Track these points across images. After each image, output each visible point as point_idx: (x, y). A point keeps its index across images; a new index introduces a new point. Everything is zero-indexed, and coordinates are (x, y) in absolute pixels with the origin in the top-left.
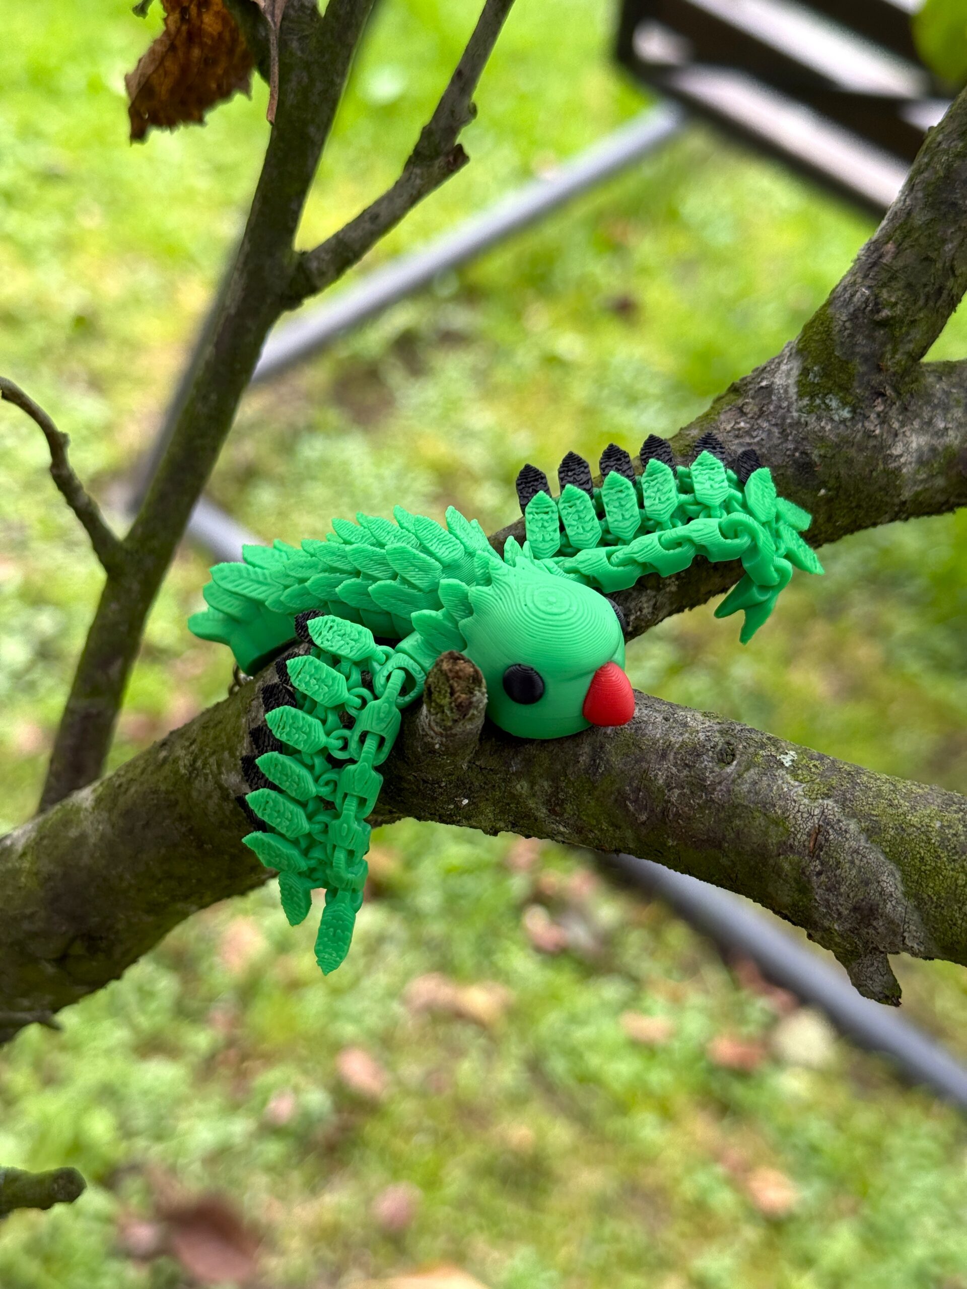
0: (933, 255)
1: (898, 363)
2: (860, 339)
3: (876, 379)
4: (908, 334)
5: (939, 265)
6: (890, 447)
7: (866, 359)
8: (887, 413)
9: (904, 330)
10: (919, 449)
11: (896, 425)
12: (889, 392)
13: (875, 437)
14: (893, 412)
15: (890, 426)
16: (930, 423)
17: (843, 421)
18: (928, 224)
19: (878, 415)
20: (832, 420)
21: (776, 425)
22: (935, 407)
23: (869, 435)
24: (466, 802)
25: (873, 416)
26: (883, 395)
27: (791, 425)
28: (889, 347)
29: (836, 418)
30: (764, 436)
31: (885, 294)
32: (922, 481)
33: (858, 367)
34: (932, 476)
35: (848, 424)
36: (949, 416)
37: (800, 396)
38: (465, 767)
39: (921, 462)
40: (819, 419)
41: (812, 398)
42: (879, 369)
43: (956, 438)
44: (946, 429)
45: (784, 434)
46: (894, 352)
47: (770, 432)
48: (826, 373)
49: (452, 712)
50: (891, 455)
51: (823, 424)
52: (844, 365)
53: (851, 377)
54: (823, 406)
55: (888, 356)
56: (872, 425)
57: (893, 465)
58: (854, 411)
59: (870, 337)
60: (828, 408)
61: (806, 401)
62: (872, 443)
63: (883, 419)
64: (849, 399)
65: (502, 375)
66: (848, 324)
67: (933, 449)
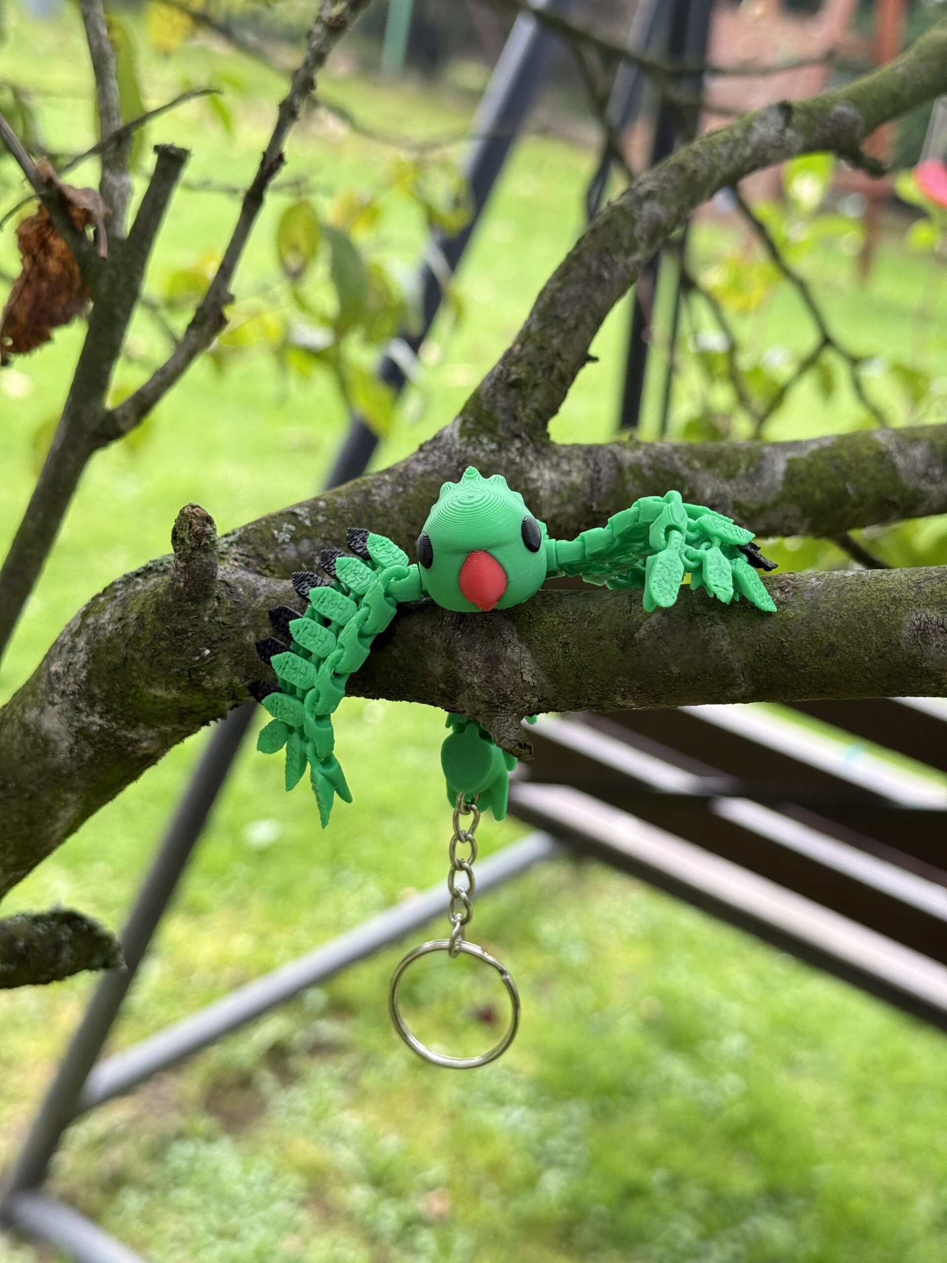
0: (545, 345)
1: (528, 416)
2: (499, 397)
3: (514, 426)
4: (532, 394)
5: (550, 351)
6: (528, 472)
7: (504, 410)
8: (524, 450)
9: (529, 390)
10: (551, 481)
11: (531, 459)
12: (523, 435)
13: (517, 464)
14: (529, 450)
15: (527, 460)
16: (558, 465)
17: (492, 451)
18: (541, 330)
19: (518, 449)
20: (484, 450)
21: (444, 453)
22: (561, 458)
23: (512, 462)
24: (207, 652)
25: (513, 449)
26: (518, 436)
27: (455, 453)
28: (520, 403)
29: (487, 448)
30: (436, 459)
31: (514, 369)
32: (557, 506)
33: (500, 416)
34: (563, 504)
35: (496, 453)
36: (572, 464)
37: (461, 436)
38: (206, 619)
39: (554, 492)
40: (475, 449)
41: (470, 436)
42: (515, 418)
43: (578, 477)
44: (570, 472)
45: (450, 458)
46: (524, 407)
47: (440, 458)
48: (478, 421)
49: (191, 540)
50: (530, 479)
51: (478, 452)
52: (490, 415)
53: (496, 423)
54: (477, 442)
55: (520, 409)
56: (514, 455)
57: (531, 486)
58: (500, 445)
59: (506, 396)
60: (481, 443)
61: (465, 439)
62: (514, 468)
63: (522, 454)
64: (496, 438)
65: (370, 1079)
66: (491, 390)
67: (562, 483)
